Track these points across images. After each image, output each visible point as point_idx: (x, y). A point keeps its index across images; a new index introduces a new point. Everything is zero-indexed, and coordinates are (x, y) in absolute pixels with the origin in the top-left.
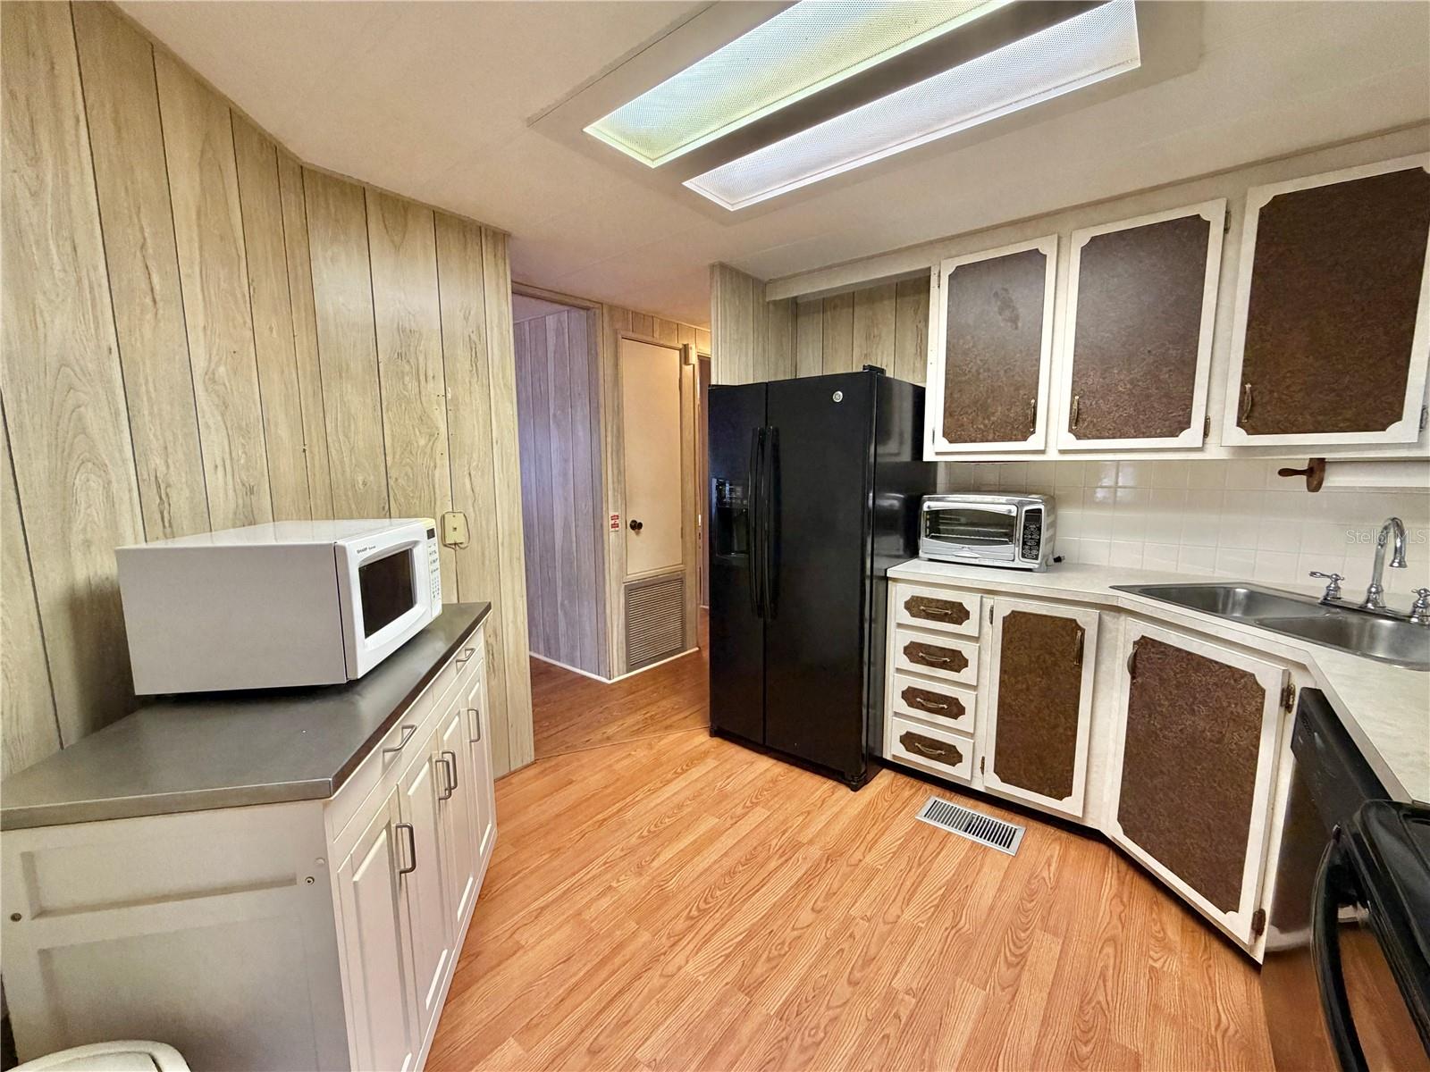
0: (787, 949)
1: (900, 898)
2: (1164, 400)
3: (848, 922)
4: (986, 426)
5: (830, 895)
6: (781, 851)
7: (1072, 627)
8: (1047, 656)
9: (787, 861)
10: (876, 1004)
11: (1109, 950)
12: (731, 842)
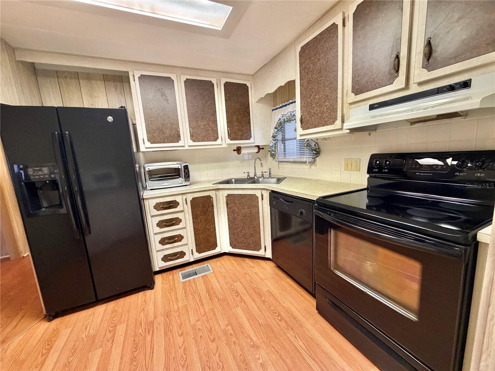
0: (185, 356)
1: (200, 306)
2: (212, 131)
3: (194, 327)
4: (164, 137)
5: (180, 326)
6: (147, 330)
7: (209, 197)
8: (205, 209)
9: (153, 331)
10: (224, 338)
11: (247, 276)
12: (119, 350)
